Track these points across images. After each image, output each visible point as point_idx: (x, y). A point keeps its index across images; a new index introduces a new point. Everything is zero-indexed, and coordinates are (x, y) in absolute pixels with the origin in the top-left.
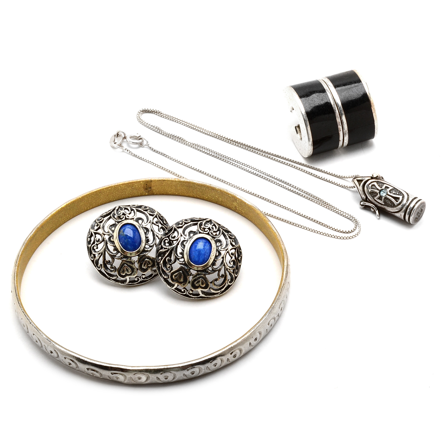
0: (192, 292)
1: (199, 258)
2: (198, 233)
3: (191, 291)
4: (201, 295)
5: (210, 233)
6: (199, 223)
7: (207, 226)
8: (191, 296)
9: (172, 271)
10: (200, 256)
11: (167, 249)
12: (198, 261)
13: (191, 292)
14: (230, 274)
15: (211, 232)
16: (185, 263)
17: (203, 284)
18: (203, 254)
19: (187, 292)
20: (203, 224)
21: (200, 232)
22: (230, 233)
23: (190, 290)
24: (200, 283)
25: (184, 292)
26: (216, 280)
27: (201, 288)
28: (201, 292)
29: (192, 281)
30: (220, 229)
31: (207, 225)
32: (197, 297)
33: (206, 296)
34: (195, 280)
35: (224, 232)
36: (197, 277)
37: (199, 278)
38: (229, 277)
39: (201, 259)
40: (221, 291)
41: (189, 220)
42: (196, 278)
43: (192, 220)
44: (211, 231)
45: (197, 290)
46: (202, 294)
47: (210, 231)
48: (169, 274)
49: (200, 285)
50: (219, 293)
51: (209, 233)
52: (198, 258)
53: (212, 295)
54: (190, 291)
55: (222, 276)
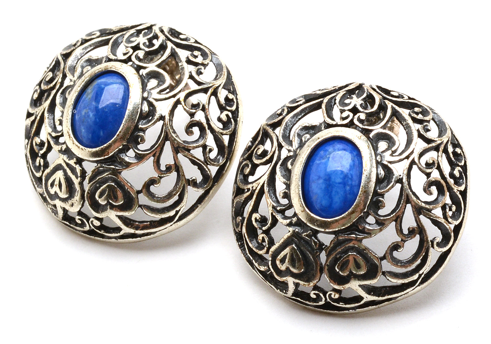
0: (337, 296)
1: (330, 197)
2: (323, 128)
3: (333, 293)
4: (368, 298)
5: (356, 122)
6: (326, 100)
7: (349, 104)
8: (341, 305)
9: (273, 249)
10: (332, 192)
11: (250, 191)
12: (330, 206)
13: (335, 295)
14: (435, 222)
15: (359, 117)
16: (299, 219)
17: (358, 266)
18: (340, 183)
19: (325, 297)
20: (337, 101)
21: (328, 124)
22: (416, 109)
23: (331, 291)
24: (351, 265)
25: (318, 298)
26: (396, 247)
27: (359, 280)
28: (360, 289)
29: (327, 265)
30: (385, 102)
31: (347, 101)
32: (357, 305)
33: (381, 298)
34: (336, 260)
35: (397, 108)
36: (337, 252)
37: (346, 251)
38: (433, 233)
39: (337, 200)
40: (420, 276)
41: (301, 99)
42: (336, 255)
43: (308, 98)
44: (358, 114)
45: (347, 286)
46: (367, 296)
47: (356, 116)
48: (269, 257)
49: (351, 272)
50: (415, 281)
51: (352, 120)
52: (327, 197)
53: (398, 293)
54: (331, 294)
55: (412, 232)
